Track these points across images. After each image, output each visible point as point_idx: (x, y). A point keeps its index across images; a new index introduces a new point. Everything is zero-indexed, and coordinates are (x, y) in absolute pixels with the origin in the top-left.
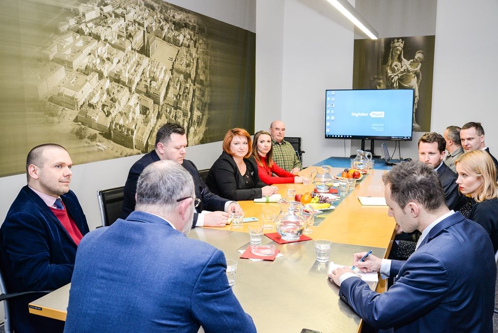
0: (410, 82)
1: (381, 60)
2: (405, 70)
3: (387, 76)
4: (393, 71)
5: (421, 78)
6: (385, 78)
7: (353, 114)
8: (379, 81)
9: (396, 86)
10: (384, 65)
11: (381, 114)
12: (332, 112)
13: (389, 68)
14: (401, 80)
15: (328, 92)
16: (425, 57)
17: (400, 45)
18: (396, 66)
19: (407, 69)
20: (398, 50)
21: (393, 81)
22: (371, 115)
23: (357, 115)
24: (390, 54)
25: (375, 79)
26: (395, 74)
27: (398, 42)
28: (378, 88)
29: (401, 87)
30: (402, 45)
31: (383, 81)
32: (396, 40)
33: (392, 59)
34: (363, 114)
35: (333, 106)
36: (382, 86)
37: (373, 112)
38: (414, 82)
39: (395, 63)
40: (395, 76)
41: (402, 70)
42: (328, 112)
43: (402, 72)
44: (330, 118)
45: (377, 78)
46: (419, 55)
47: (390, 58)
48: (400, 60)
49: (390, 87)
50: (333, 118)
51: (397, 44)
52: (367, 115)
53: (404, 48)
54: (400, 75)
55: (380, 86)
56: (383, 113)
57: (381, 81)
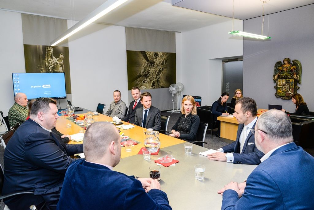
0: (58, 70)
1: (41, 57)
2: (55, 63)
3: (45, 66)
4: (49, 63)
5: (64, 67)
6: (45, 67)
7: (32, 87)
8: (41, 68)
9: (52, 71)
10: (44, 60)
11: (48, 86)
12: (18, 86)
13: (46, 61)
14: (53, 68)
15: (14, 75)
16: (65, 57)
17: (51, 50)
18: (50, 61)
19: (56, 63)
20: (50, 52)
21: (49, 68)
22: (43, 86)
23: (34, 87)
24: (46, 54)
25: (39, 67)
26: (50, 65)
27: (50, 48)
28: (41, 72)
29: (54, 72)
30: (52, 50)
31: (44, 68)
32: (49, 47)
33: (48, 57)
34: (38, 87)
35: (19, 82)
36: (44, 71)
37: (44, 85)
38: (60, 69)
39: (49, 59)
40: (50, 66)
41: (54, 63)
42: (15, 86)
43: (54, 64)
44: (17, 89)
45: (40, 67)
46: (61, 56)
47: (46, 56)
48: (52, 57)
49: (48, 71)
50: (19, 90)
51: (49, 49)
52: (41, 87)
53: (54, 52)
54: (53, 65)
55: (42, 71)
56: (50, 85)
57: (43, 68)
